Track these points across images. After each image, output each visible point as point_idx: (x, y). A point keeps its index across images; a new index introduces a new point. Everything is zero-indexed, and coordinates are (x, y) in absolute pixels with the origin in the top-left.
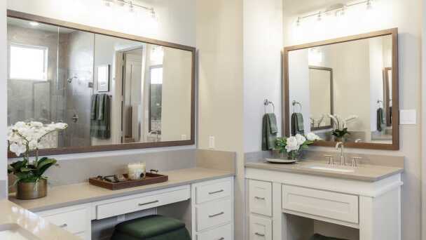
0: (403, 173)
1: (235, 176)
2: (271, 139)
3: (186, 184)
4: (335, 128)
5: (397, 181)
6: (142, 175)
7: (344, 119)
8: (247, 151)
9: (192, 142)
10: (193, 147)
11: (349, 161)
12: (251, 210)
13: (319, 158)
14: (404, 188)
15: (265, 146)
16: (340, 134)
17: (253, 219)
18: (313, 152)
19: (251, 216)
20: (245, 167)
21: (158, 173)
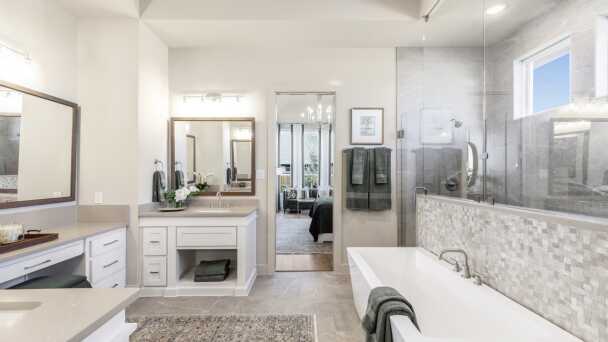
0: (258, 210)
1: (127, 227)
2: (161, 192)
3: (79, 239)
4: (197, 182)
5: (254, 216)
6: (20, 237)
7: (205, 176)
8: (140, 203)
9: (72, 197)
10: (73, 203)
11: (224, 205)
12: (145, 254)
13: (202, 205)
14: (257, 219)
15: (156, 198)
16: (202, 186)
17: (147, 261)
18: (195, 201)
19: (145, 259)
20: (139, 217)
21: (41, 233)
